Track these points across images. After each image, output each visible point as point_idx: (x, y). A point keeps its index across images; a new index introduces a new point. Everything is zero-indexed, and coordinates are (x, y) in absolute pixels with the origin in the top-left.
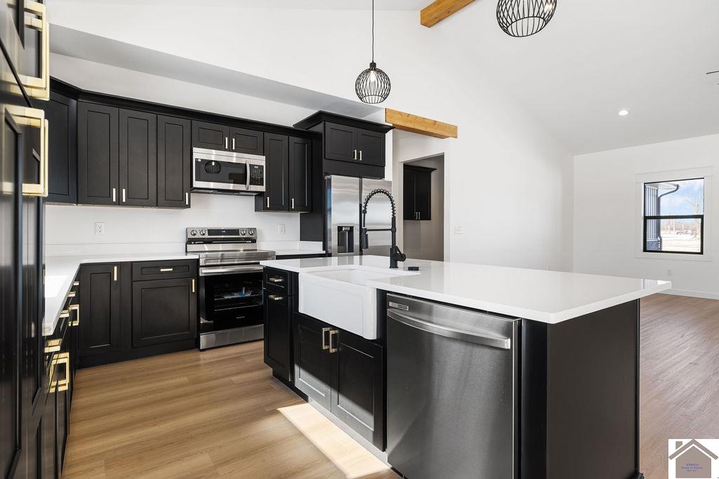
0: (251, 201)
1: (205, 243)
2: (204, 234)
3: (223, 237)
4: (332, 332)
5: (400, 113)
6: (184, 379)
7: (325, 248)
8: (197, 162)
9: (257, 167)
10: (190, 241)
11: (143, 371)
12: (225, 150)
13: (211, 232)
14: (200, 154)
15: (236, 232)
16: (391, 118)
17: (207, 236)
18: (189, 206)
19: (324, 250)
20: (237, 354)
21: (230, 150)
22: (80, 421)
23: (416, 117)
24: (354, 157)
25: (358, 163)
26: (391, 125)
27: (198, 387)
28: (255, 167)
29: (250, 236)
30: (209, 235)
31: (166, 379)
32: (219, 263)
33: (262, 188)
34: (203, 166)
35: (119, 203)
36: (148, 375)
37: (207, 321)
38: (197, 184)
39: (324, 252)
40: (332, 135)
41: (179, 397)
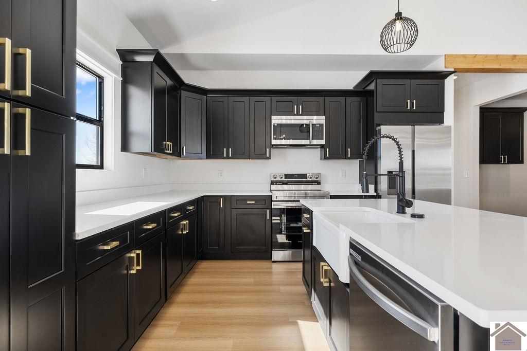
0: (317, 152)
1: (283, 184)
2: (282, 178)
3: (294, 180)
4: (325, 268)
5: (464, 56)
6: (252, 280)
7: (376, 190)
8: (274, 126)
9: (319, 125)
10: (272, 183)
11: (233, 269)
12: (295, 115)
13: (287, 176)
14: (276, 120)
15: (305, 176)
16: (451, 63)
17: (283, 179)
18: (269, 158)
19: (375, 192)
20: (295, 269)
21: (298, 114)
22: (186, 293)
23: (486, 56)
24: (407, 107)
25: (411, 111)
26: (453, 70)
27: (256, 288)
28: (317, 125)
29: (316, 180)
30: (285, 178)
31: (241, 278)
32: (292, 199)
33: (323, 142)
34: (278, 129)
35: (228, 157)
36: (234, 272)
37: (287, 241)
38: (274, 142)
39: (375, 194)
40: (383, 91)
41: (245, 292)
